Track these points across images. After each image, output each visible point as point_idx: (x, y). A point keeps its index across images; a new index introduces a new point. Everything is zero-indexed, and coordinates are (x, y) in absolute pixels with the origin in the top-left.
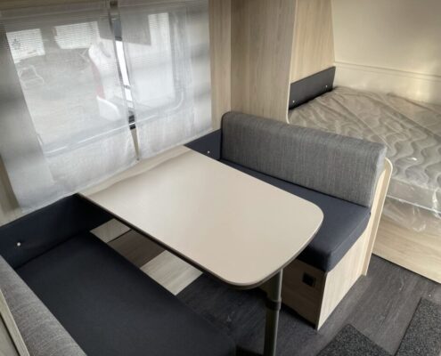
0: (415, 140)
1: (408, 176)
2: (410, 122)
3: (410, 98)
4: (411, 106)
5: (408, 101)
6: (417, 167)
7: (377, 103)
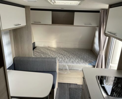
0: (58, 55)
1: (61, 63)
2: (55, 52)
3: (53, 47)
4: (54, 49)
5: (53, 48)
6: (62, 61)
7: (47, 49)
